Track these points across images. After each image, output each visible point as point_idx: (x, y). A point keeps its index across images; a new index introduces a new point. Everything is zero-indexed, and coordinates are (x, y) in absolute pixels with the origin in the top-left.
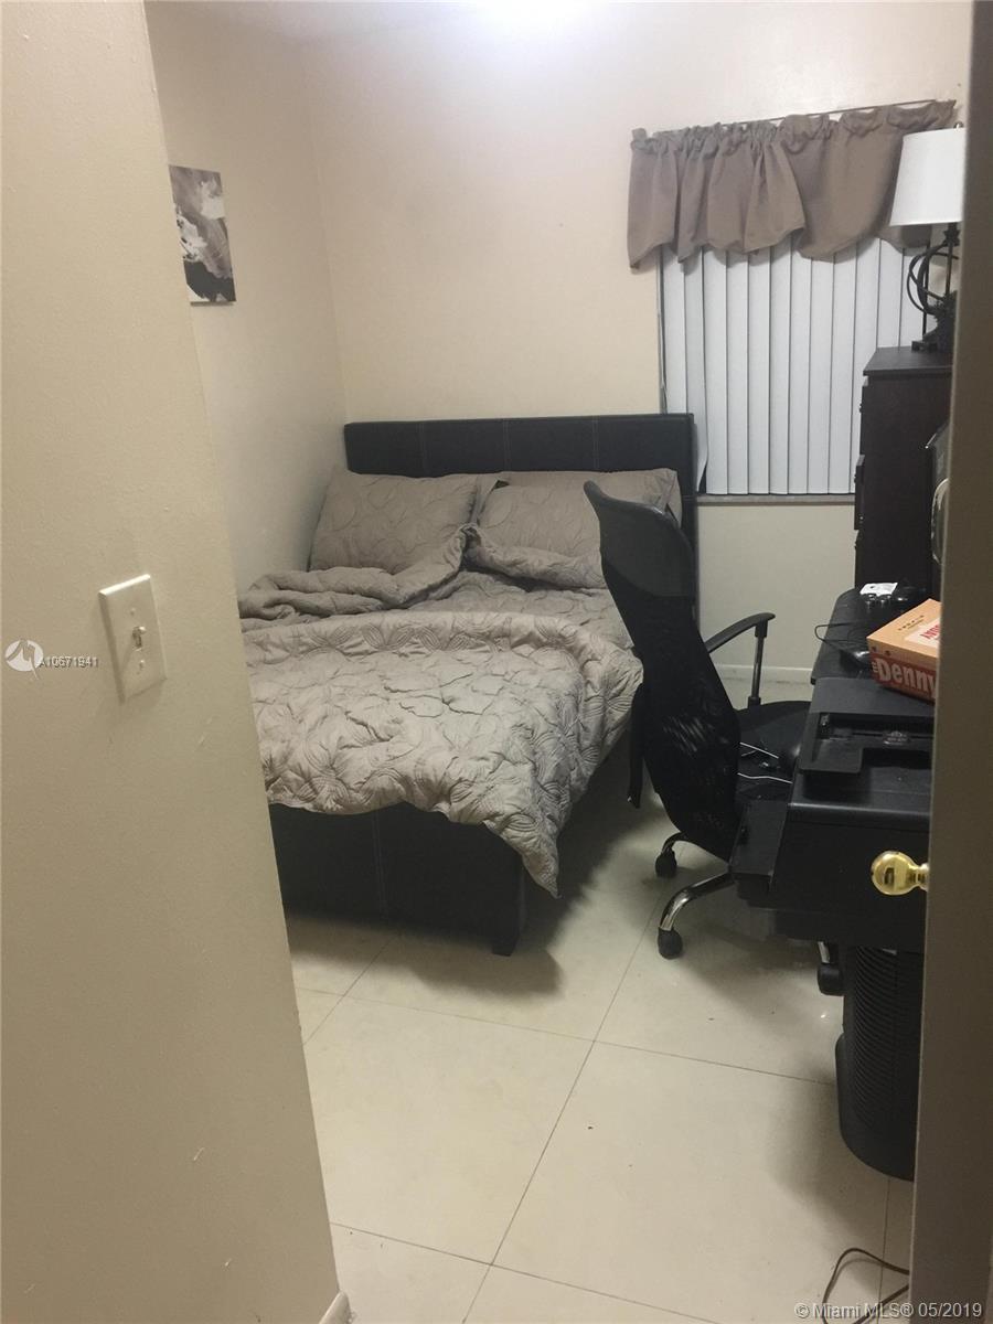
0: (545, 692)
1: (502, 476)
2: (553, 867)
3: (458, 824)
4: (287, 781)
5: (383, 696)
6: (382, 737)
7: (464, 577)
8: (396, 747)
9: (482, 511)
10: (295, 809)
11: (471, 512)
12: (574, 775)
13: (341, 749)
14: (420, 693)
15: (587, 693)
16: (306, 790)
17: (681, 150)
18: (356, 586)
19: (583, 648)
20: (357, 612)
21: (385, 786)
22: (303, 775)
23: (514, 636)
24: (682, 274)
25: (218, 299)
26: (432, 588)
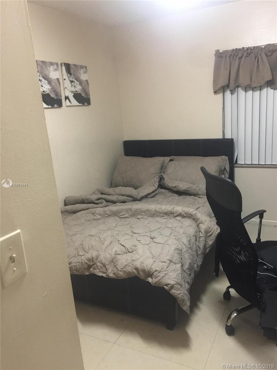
0: (185, 235)
1: (171, 157)
2: (188, 304)
3: (155, 286)
4: (97, 266)
5: (131, 234)
6: (130, 251)
7: (159, 191)
8: (135, 256)
9: (165, 168)
10: (100, 276)
11: (162, 169)
12: (195, 266)
13: (116, 255)
14: (143, 234)
15: (199, 235)
16: (104, 269)
17: (231, 56)
18: (125, 193)
19: (199, 219)
20: (124, 202)
21: (130, 271)
22: (103, 264)
23: (175, 214)
24: (231, 95)
25: (85, 104)
26: (149, 194)
